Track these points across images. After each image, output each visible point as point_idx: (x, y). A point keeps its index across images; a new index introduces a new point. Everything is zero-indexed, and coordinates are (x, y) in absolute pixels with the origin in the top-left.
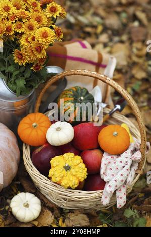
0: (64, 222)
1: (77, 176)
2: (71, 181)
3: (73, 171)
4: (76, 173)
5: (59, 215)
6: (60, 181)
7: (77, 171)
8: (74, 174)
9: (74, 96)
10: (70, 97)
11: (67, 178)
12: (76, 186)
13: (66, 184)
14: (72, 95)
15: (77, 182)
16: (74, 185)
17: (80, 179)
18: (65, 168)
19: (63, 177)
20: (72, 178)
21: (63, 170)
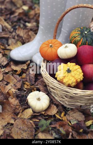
0: (65, 115)
1: (76, 77)
2: (71, 80)
3: (72, 73)
4: (74, 75)
5: (62, 110)
6: (62, 79)
7: (75, 73)
8: (73, 75)
9: (80, 31)
10: (78, 31)
11: (68, 77)
12: (74, 84)
13: (67, 82)
14: (79, 30)
15: (75, 81)
16: (73, 83)
17: (78, 80)
18: (67, 71)
19: (65, 77)
20: (71, 78)
21: (65, 72)
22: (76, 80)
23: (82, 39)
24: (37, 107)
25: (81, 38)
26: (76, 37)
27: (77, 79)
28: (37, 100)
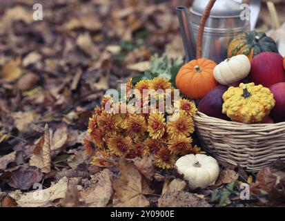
1: (261, 101)
2: (254, 107)
3: (254, 96)
4: (259, 98)
6: (238, 111)
7: (259, 95)
8: (257, 98)
9: (246, 38)
10: (241, 39)
11: (248, 105)
13: (248, 113)
14: (243, 37)
15: (262, 107)
16: (259, 112)
17: (266, 106)
18: (243, 96)
19: (241, 105)
20: (253, 105)
21: (241, 99)
22: (264, 106)
23: (253, 50)
24: (198, 175)
25: (250, 49)
26: (240, 49)
27: (265, 104)
28: (196, 166)
